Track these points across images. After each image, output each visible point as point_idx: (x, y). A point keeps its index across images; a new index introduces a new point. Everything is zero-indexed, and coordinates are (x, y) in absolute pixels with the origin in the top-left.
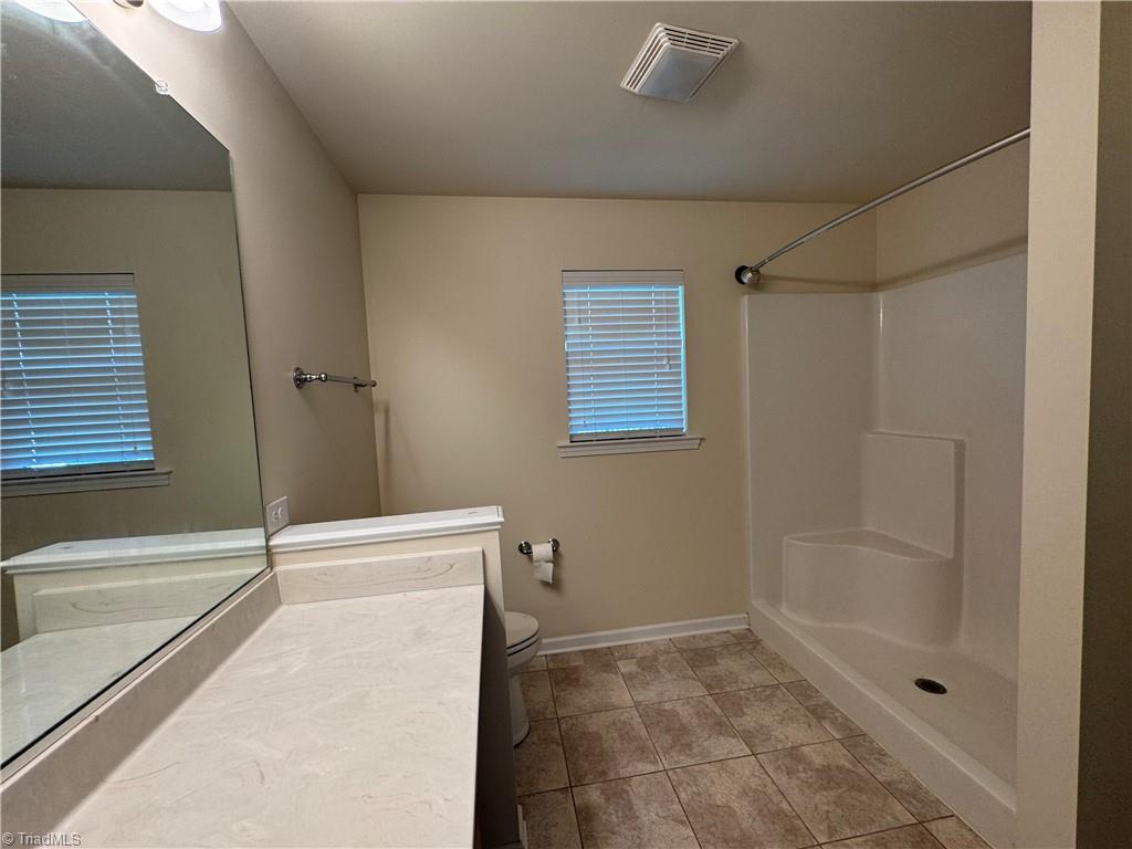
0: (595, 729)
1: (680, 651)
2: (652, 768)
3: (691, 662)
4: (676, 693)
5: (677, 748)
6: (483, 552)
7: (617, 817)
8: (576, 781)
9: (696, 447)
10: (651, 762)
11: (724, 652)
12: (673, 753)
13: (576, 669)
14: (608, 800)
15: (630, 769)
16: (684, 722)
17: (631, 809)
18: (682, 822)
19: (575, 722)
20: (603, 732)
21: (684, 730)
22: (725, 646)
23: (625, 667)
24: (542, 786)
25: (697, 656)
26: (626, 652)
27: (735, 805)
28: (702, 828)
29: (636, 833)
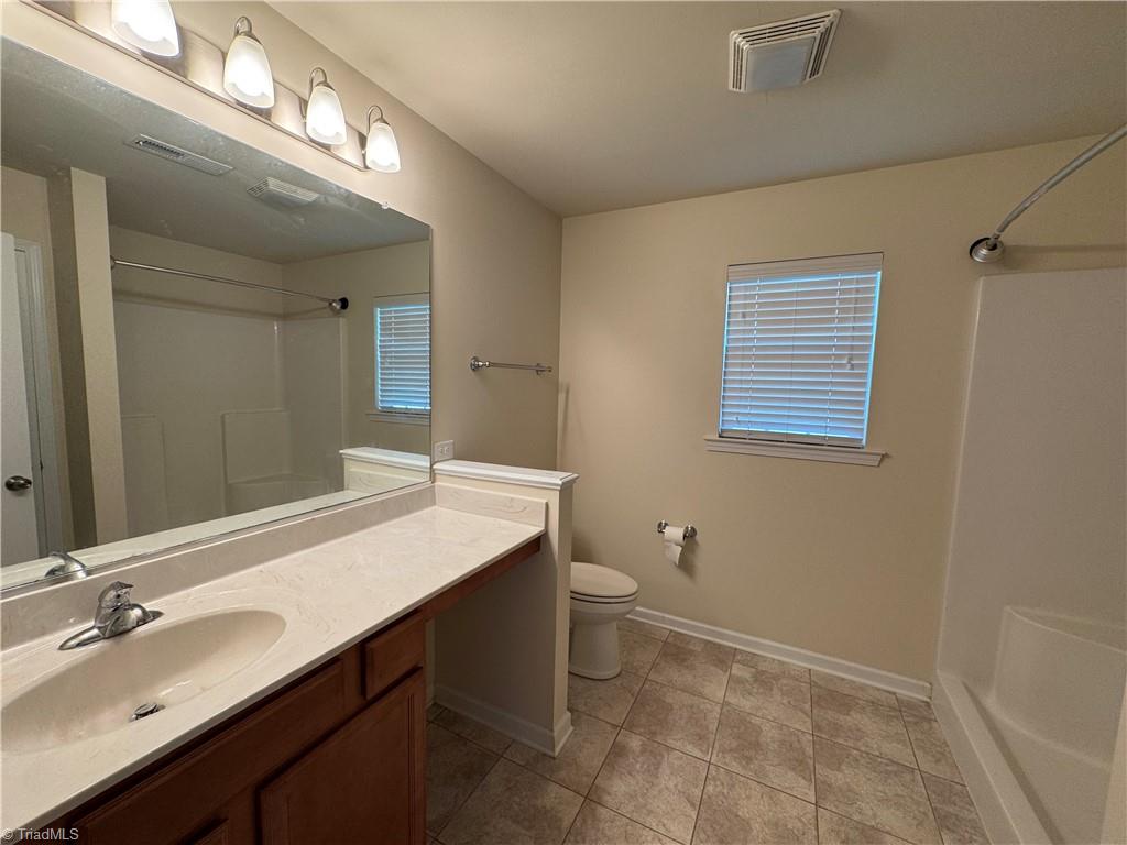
0: (671, 701)
1: (812, 684)
2: (699, 755)
3: (815, 699)
4: (771, 714)
5: (736, 755)
6: (547, 505)
7: (641, 767)
8: (629, 726)
9: (877, 464)
10: (702, 751)
11: (868, 709)
12: (728, 756)
13: (691, 652)
14: (643, 751)
15: (679, 744)
16: (762, 740)
17: (657, 769)
18: (693, 805)
19: (658, 688)
20: (676, 707)
21: (757, 746)
22: (875, 704)
23: (736, 670)
24: (601, 715)
25: (828, 697)
26: (750, 660)
27: (756, 826)
28: (706, 820)
29: (647, 786)
